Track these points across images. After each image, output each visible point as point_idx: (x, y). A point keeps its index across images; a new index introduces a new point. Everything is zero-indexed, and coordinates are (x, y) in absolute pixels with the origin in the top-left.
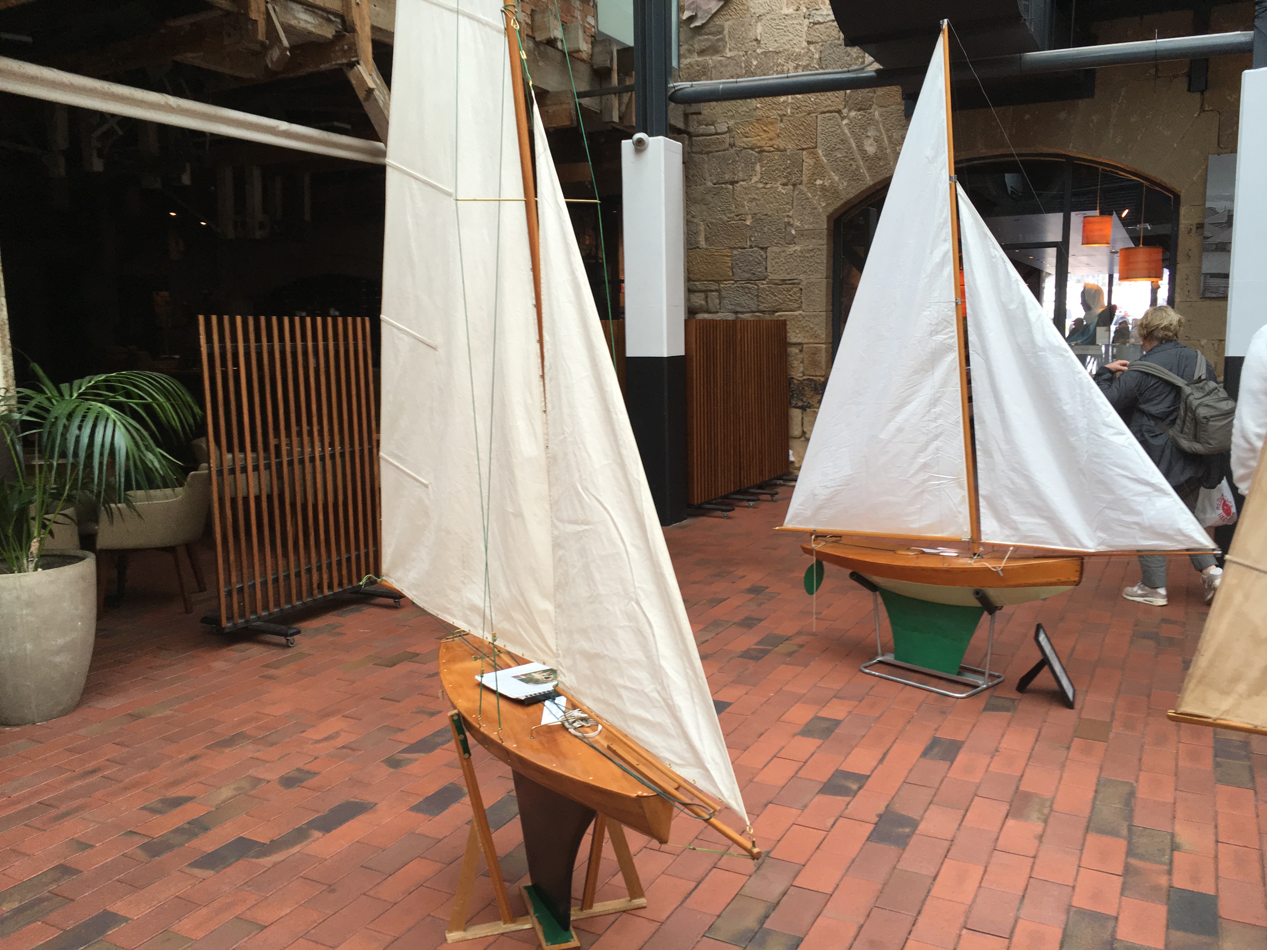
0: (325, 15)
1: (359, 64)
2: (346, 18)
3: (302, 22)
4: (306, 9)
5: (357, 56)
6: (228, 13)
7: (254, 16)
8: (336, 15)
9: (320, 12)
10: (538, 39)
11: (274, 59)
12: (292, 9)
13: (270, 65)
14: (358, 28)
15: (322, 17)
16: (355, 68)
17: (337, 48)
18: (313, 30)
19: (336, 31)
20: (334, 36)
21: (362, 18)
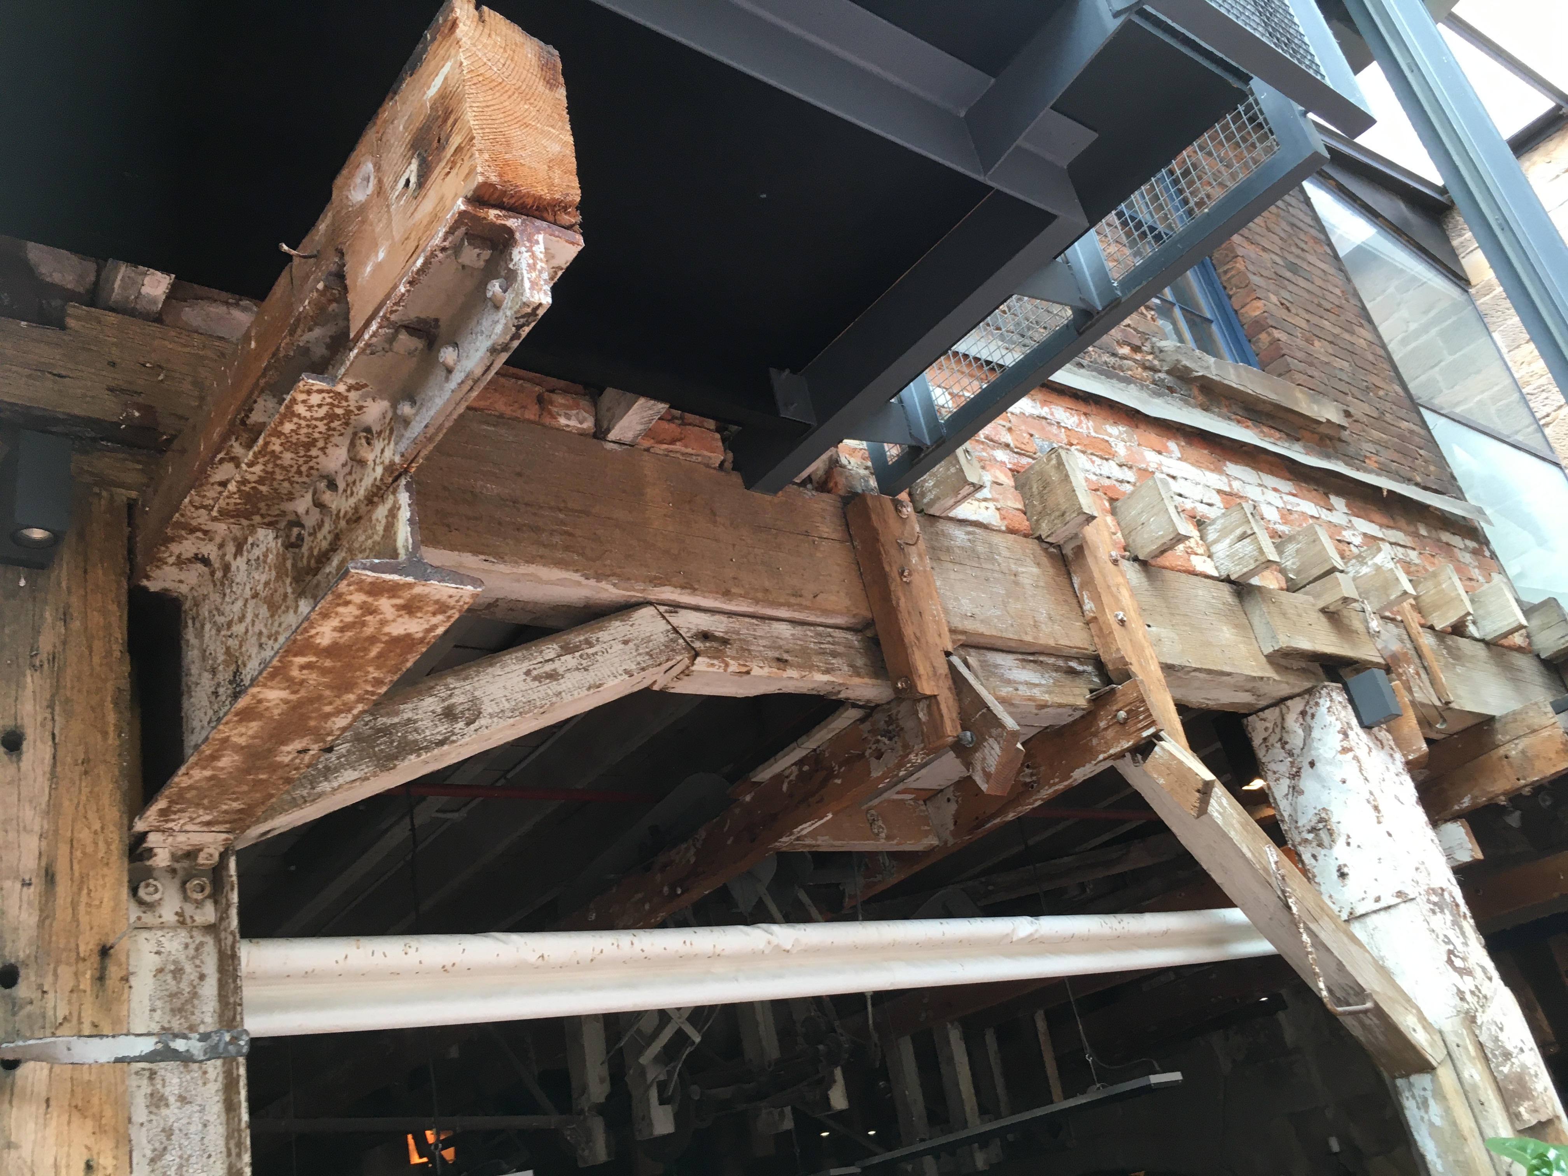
0: (1061, 663)
1: (1161, 739)
2: (1104, 658)
3: (1021, 687)
4: (1024, 660)
5: (1153, 723)
6: (870, 709)
7: (926, 687)
8: (1082, 658)
9: (1051, 660)
10: (1438, 627)
11: (993, 770)
12: (996, 666)
13: (984, 787)
14: (1135, 668)
15: (1057, 669)
16: (1157, 749)
17: (1102, 724)
18: (1047, 697)
19: (1091, 691)
20: (1090, 701)
21: (1139, 649)
